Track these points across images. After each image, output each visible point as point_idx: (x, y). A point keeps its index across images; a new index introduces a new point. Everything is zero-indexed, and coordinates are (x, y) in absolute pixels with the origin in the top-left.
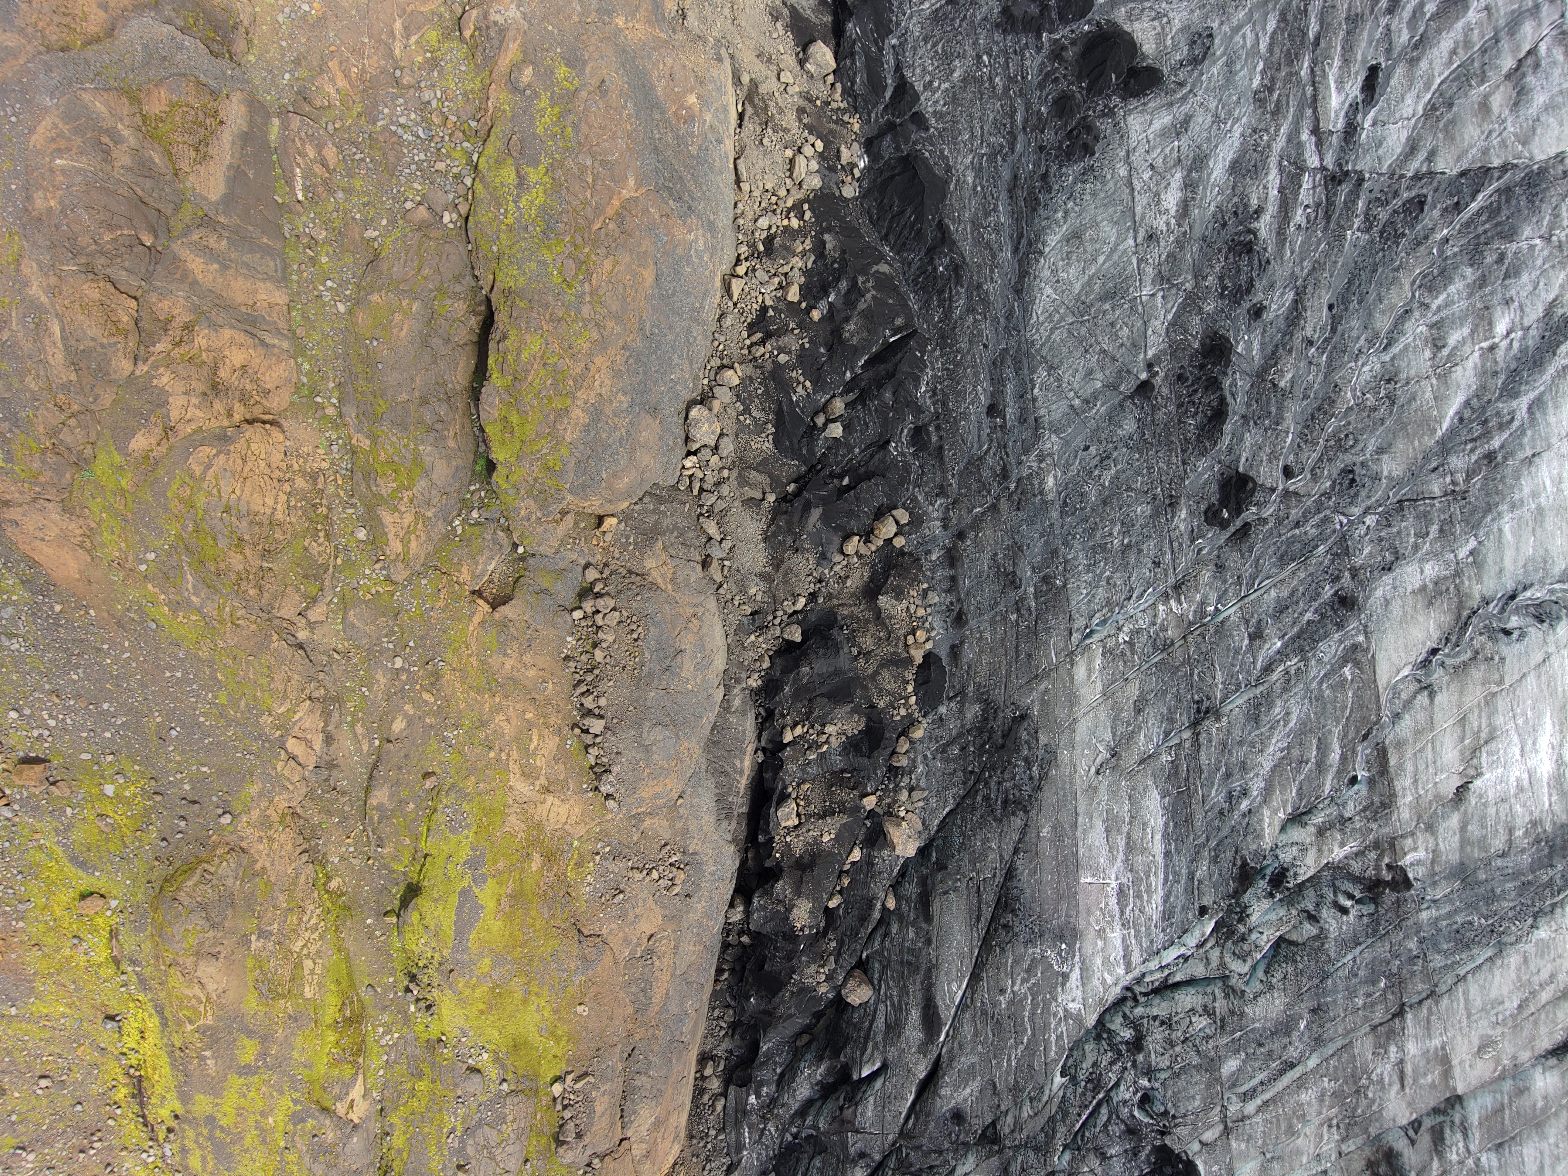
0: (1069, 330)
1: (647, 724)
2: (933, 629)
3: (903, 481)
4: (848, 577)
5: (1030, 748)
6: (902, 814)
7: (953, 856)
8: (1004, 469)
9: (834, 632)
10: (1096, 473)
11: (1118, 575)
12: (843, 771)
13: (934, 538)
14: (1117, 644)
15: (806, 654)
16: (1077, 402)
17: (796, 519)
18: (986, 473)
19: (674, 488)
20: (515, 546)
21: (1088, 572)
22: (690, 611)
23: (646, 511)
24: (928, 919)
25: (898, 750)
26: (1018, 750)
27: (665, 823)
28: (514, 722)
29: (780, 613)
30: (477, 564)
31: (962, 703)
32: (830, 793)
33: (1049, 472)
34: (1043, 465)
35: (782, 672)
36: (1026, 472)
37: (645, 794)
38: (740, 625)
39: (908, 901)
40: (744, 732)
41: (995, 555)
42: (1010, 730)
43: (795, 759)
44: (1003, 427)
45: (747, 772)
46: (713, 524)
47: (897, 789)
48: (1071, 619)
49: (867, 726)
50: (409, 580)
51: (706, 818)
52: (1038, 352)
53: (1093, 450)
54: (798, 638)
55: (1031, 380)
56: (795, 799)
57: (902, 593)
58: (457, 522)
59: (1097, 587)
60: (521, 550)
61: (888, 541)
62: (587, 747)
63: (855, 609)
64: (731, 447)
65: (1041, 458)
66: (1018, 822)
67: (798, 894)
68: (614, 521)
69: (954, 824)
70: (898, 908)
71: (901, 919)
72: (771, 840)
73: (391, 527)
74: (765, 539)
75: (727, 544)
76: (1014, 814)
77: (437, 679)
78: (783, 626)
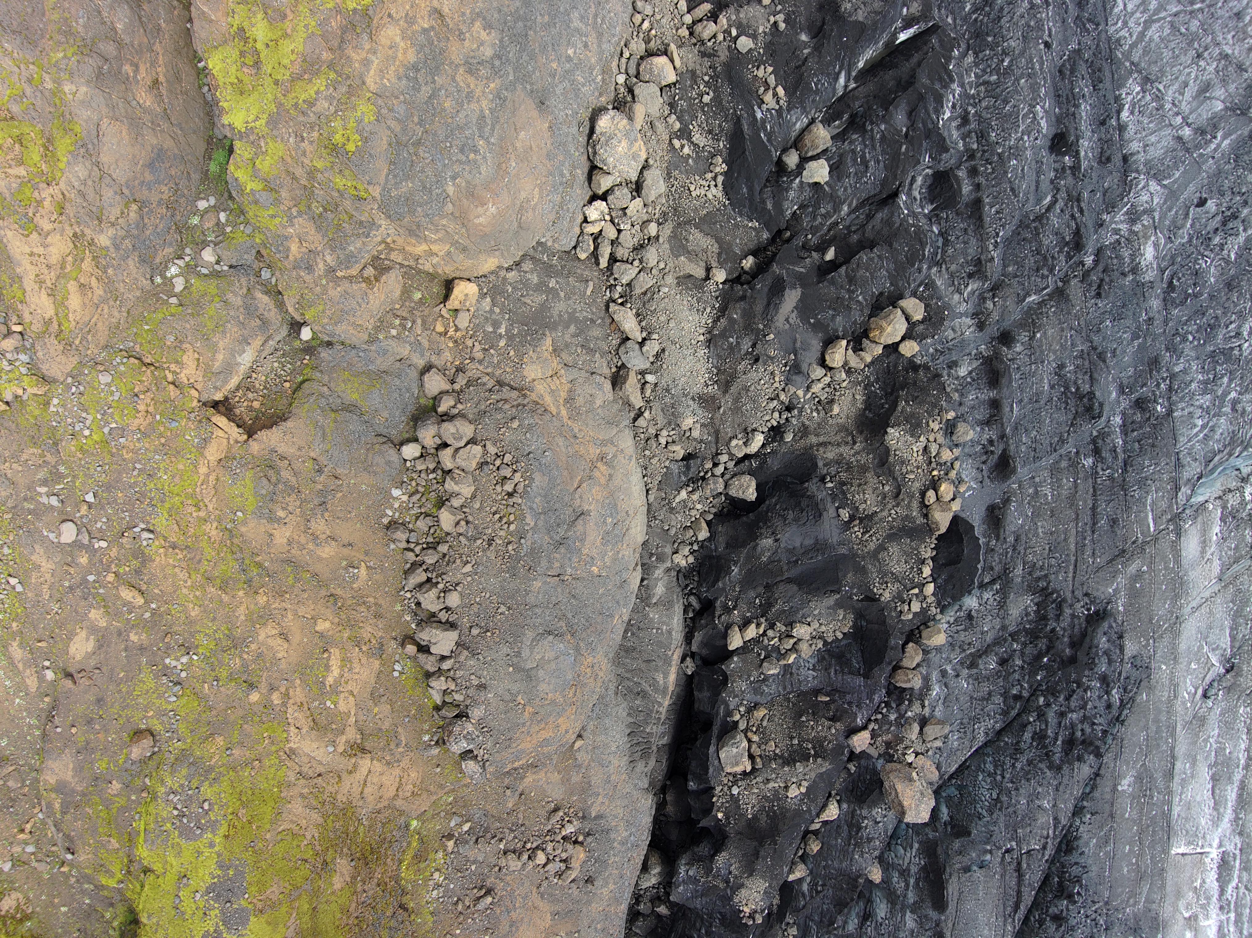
0: (1172, 24)
1: (530, 634)
2: (960, 481)
3: (914, 258)
4: (831, 402)
5: (1110, 662)
6: (910, 758)
7: (980, 817)
8: (1077, 233)
9: (812, 486)
10: (1217, 240)
11: (1248, 396)
12: (817, 692)
13: (963, 344)
14: (1243, 503)
15: (764, 519)
16: (1187, 132)
17: (759, 308)
18: (1048, 240)
19: (571, 254)
20: (296, 326)
21: (1205, 392)
22: (594, 451)
23: (526, 284)
24: (940, 904)
25: (906, 663)
26: (1091, 665)
27: (556, 777)
28: (296, 638)
29: (724, 458)
30: (214, 349)
31: (1004, 593)
32: (797, 724)
33: (1147, 238)
34: (1137, 228)
35: (728, 545)
36: (1109, 239)
37: (527, 745)
38: (667, 475)
39: (904, 873)
40: (669, 632)
41: (1061, 367)
42: (1084, 635)
43: (744, 674)
44: (1075, 168)
45: (671, 688)
46: (631, 314)
47: (902, 722)
48: (1179, 465)
49: (854, 626)
50: (75, 376)
51: (616, 762)
52: (1128, 55)
53: (1211, 205)
54: (751, 494)
55: (1117, 99)
56: (745, 732)
57: (918, 425)
58: (173, 270)
59: (1218, 415)
60: (306, 334)
61: (892, 349)
62: (428, 675)
63: (845, 451)
64: (662, 187)
65: (1133, 217)
66: (1085, 770)
67: (750, 870)
68: (471, 289)
69: (979, 769)
70: (886, 881)
71: (892, 898)
72: (709, 791)
73: (26, 262)
74: (709, 343)
75: (652, 348)
76: (1080, 759)
77: (144, 563)
78: (728, 478)
